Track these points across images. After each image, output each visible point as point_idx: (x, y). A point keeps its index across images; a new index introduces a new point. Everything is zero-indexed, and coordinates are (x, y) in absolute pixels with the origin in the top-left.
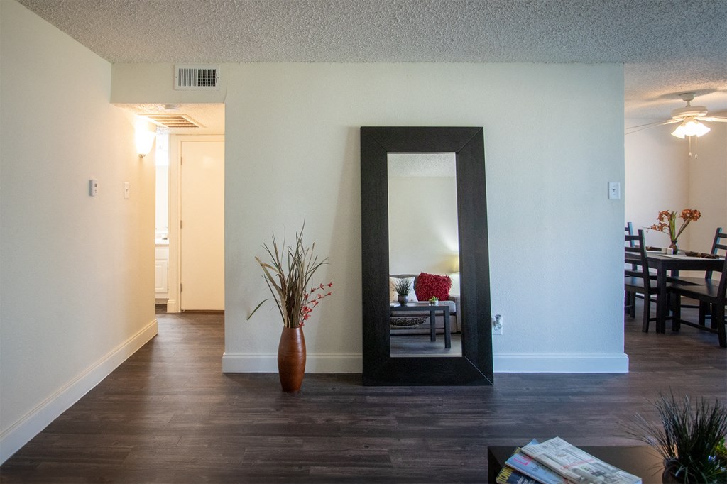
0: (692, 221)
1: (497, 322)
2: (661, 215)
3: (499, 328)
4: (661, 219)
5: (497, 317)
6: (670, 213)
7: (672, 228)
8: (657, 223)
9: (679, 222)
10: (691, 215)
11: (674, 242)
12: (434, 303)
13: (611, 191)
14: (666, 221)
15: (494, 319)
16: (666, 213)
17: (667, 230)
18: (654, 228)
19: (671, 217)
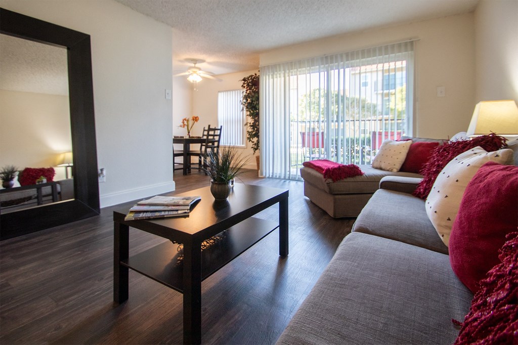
0: (196, 122)
1: (102, 173)
2: (183, 120)
3: (103, 177)
4: (183, 122)
5: (102, 170)
6: (187, 119)
7: (188, 126)
8: (182, 124)
9: (191, 122)
10: (196, 119)
11: (189, 133)
12: (42, 181)
13: (167, 94)
14: (186, 123)
15: (99, 171)
16: (185, 120)
17: (186, 127)
18: (181, 126)
19: (188, 121)
